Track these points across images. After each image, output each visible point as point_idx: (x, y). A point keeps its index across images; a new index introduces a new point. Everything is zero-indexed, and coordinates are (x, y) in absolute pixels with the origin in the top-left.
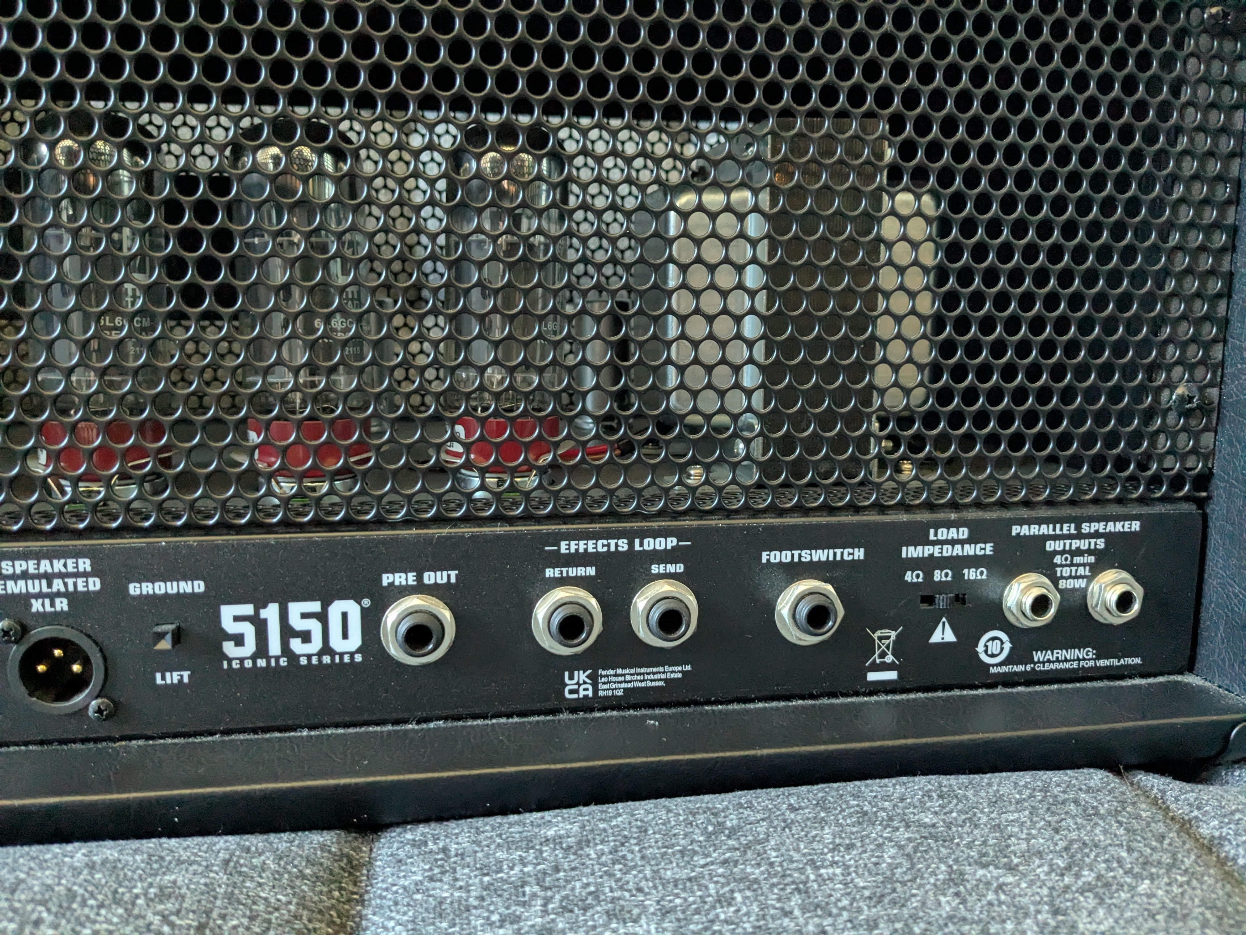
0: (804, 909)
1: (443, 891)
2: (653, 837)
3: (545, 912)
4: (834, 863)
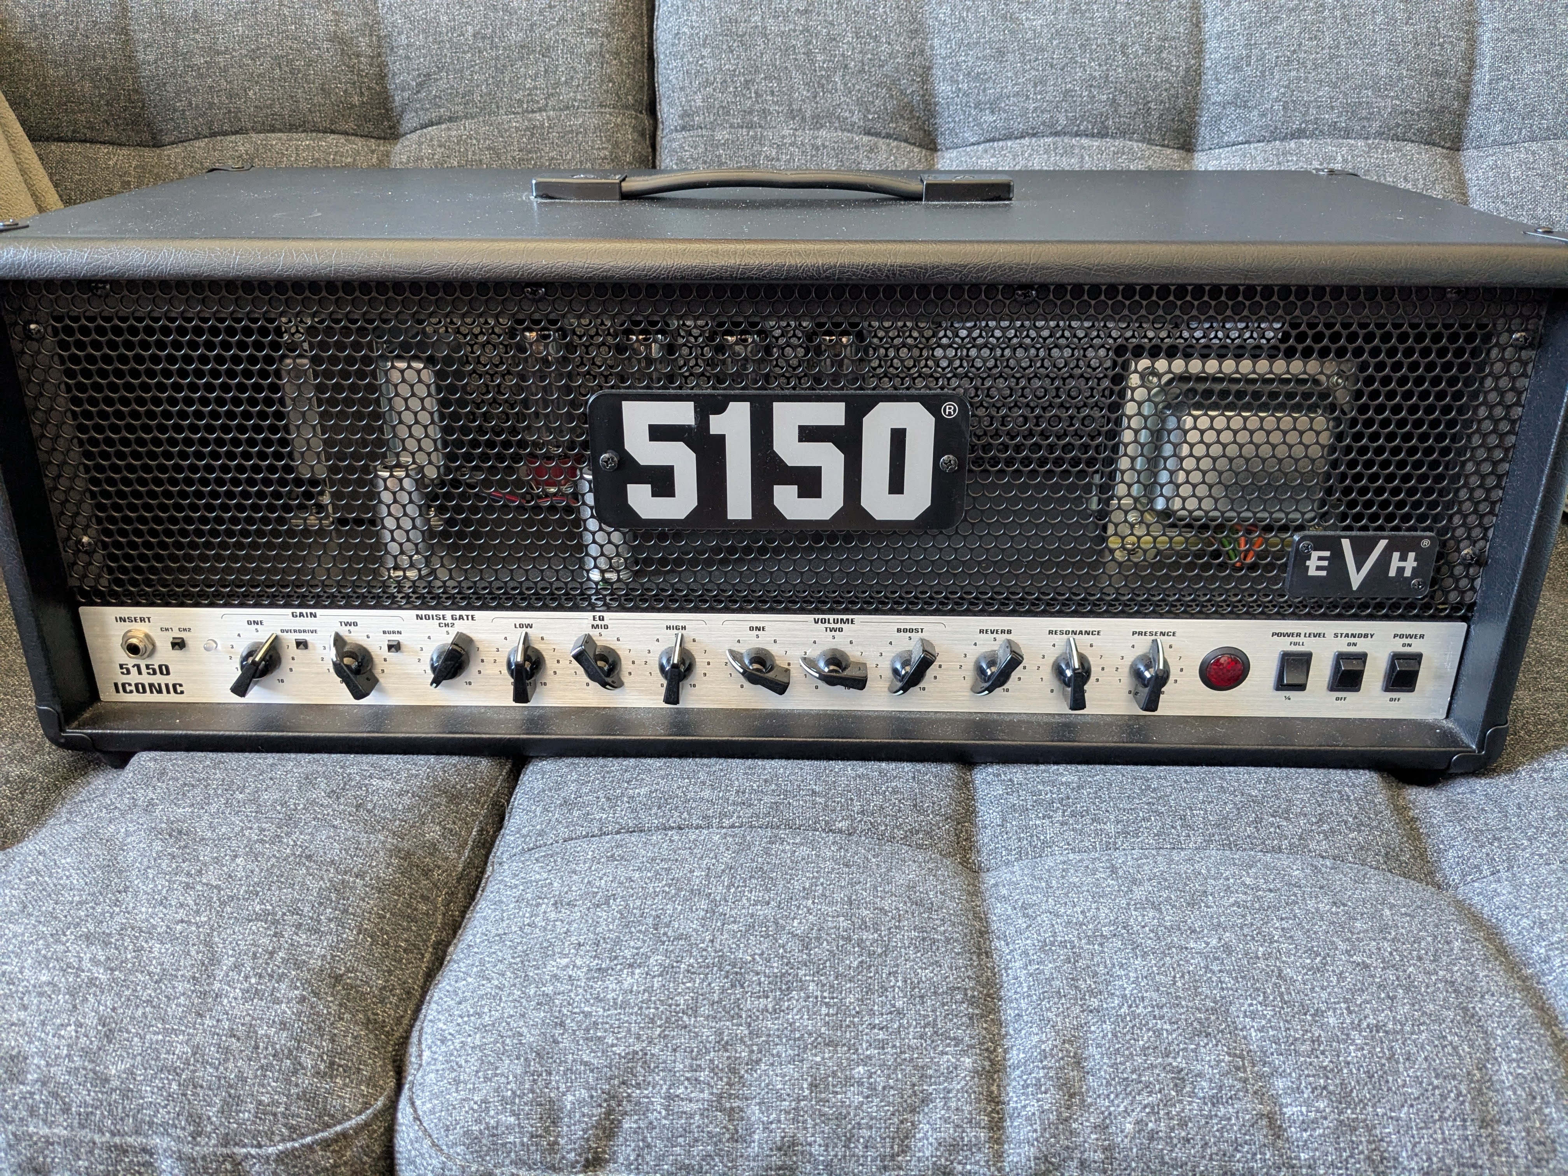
0: (1182, 826)
1: (1013, 800)
2: (1115, 789)
3: (1064, 816)
4: (1201, 809)
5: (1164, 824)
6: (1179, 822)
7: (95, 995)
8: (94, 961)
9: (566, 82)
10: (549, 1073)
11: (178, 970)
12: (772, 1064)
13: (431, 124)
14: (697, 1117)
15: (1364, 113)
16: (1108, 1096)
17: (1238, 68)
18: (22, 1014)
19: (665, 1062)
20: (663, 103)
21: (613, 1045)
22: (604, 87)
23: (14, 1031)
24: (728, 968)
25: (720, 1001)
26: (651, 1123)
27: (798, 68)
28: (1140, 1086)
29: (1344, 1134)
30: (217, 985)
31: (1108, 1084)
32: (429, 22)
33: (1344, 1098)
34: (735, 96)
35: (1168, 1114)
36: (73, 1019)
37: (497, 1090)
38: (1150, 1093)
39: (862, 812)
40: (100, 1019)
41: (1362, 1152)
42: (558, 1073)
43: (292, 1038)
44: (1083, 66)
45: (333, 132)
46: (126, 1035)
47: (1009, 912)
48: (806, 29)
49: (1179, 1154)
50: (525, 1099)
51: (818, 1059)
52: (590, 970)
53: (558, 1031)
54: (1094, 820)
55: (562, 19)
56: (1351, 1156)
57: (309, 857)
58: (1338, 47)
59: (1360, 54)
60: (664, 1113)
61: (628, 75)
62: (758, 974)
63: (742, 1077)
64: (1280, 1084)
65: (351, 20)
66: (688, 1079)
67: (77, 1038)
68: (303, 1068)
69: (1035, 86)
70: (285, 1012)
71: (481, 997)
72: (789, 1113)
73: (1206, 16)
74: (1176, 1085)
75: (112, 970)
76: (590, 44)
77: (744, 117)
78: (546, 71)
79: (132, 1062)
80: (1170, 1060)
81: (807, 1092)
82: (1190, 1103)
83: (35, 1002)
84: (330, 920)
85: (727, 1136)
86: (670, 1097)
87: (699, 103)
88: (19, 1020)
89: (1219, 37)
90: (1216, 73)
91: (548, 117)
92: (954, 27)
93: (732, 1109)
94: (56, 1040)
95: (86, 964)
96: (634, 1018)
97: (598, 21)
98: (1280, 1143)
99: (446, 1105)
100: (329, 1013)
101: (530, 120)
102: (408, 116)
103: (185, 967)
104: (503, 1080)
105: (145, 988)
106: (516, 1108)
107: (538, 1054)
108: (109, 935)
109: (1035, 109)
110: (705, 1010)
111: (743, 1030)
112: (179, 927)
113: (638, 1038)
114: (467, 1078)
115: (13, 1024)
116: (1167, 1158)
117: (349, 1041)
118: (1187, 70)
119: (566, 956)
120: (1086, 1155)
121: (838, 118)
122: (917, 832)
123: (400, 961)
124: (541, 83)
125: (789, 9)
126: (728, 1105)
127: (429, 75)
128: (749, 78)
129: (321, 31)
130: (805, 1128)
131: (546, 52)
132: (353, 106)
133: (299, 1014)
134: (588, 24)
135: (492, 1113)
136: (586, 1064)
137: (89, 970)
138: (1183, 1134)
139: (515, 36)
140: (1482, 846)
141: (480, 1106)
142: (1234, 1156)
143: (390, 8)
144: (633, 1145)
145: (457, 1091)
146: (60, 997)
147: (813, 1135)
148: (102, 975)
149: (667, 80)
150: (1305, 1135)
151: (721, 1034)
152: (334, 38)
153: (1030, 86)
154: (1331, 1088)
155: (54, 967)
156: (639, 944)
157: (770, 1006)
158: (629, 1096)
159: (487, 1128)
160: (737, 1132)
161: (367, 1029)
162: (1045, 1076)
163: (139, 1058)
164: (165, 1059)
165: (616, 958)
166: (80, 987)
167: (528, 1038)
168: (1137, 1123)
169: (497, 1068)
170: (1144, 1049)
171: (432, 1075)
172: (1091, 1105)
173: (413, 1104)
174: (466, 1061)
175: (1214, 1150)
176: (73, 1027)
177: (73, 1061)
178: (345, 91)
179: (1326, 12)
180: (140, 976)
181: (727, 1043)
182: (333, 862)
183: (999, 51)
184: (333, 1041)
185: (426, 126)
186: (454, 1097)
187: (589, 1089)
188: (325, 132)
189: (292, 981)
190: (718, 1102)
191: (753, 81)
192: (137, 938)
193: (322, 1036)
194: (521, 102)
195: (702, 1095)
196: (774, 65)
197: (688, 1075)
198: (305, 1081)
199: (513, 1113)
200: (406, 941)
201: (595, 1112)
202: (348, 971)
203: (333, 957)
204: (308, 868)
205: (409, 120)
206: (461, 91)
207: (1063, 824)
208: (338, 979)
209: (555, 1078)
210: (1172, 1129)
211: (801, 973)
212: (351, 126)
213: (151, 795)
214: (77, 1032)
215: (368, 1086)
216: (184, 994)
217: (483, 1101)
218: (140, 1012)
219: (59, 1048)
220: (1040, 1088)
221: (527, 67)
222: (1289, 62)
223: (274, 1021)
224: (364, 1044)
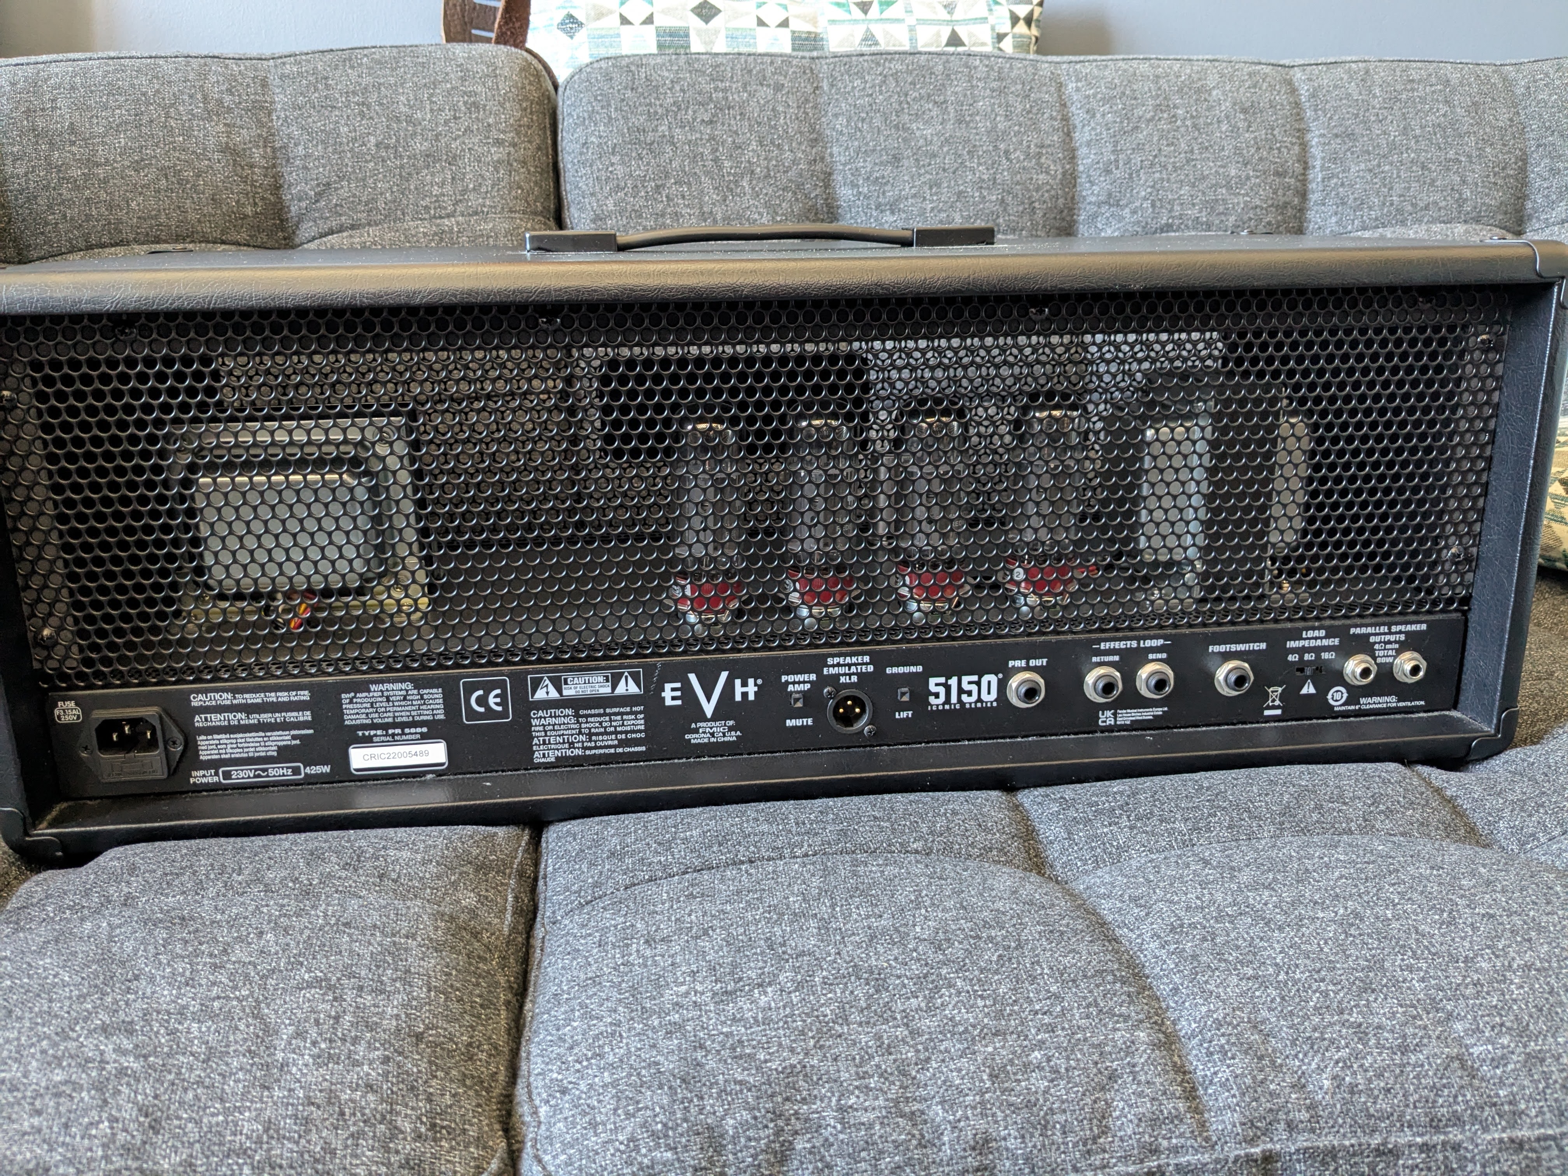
0: (1250, 818)
3: (1129, 821)
4: (1260, 801)
5: (1231, 818)
6: (1245, 815)
7: (128, 1084)
8: (118, 1050)
9: (474, 189)
10: (701, 1098)
11: (227, 1046)
12: (943, 1061)
13: (331, 232)
14: (877, 1127)
15: (1221, 209)
16: (1296, 1056)
17: (1108, 172)
18: (36, 1121)
19: (827, 1072)
20: (572, 210)
21: (766, 1061)
22: (513, 193)
23: (27, 1142)
24: (865, 976)
25: (868, 1007)
26: (827, 1140)
27: (707, 173)
28: (1326, 1043)
29: (1534, 1065)
30: (280, 1056)
31: (1294, 1043)
32: (328, 134)
33: (1522, 1032)
34: (647, 200)
35: (1362, 1066)
36: (105, 1115)
37: (644, 1125)
38: (1338, 1049)
39: (932, 833)
40: (140, 1110)
41: (1556, 1082)
42: (711, 1096)
43: (382, 1101)
44: (973, 170)
45: (223, 242)
46: (176, 1122)
47: (1119, 905)
48: (712, 138)
49: (1383, 1105)
50: (680, 1130)
51: (990, 1049)
52: (715, 994)
53: (699, 1054)
54: (1162, 821)
55: (468, 130)
56: (1547, 1087)
57: (347, 925)
58: (1192, 151)
59: (1212, 157)
60: (839, 1127)
61: (536, 183)
62: (899, 977)
63: (914, 1078)
64: (1459, 1026)
65: (244, 132)
66: (857, 1087)
67: (114, 1135)
68: (402, 1132)
69: (931, 188)
70: (368, 1074)
71: (596, 1038)
72: (975, 1108)
73: (1075, 127)
74: (1360, 1039)
75: (146, 1057)
76: (497, 153)
77: (656, 220)
78: (453, 178)
79: (188, 1151)
80: (1346, 1017)
81: (988, 1084)
82: (1380, 1054)
83: (52, 1104)
84: (394, 980)
85: (914, 1142)
86: (841, 1109)
87: (611, 207)
88: (33, 1127)
89: (1088, 144)
90: (1089, 176)
91: (458, 223)
92: (851, 136)
93: (913, 1113)
94: (86, 1141)
95: (110, 1056)
96: (781, 1032)
97: (504, 132)
98: (1476, 1082)
99: (585, 1152)
100: (420, 1072)
101: (438, 225)
102: (304, 226)
103: (236, 1042)
104: (649, 1113)
105: (191, 1069)
106: (670, 1141)
107: (683, 1081)
108: (132, 1022)
109: (932, 209)
110: (855, 1017)
111: (902, 1032)
112: (216, 1004)
113: (792, 1050)
114: (604, 1118)
115: (25, 1134)
116: (1372, 1110)
117: (448, 1100)
118: (1064, 174)
119: (683, 984)
120: (1291, 1115)
121: (748, 220)
122: (991, 849)
123: (479, 1018)
124: (448, 189)
125: (694, 120)
126: (907, 1109)
127: (328, 184)
128: (659, 183)
129: (211, 142)
130: (996, 1122)
131: (452, 160)
132: (246, 217)
133: (386, 1074)
134: (494, 134)
135: (644, 1151)
136: (740, 1083)
137: (115, 1061)
138: (1382, 1084)
139: (419, 146)
140: (1530, 816)
141: (627, 1146)
142: (1435, 1102)
143: (285, 121)
144: (811, 1167)
145: (596, 1135)
146: (84, 1094)
147: (1006, 1128)
148: (131, 1063)
149: (577, 187)
150: (1498, 1072)
151: (881, 1037)
152: (225, 149)
153: (926, 188)
154: (1508, 1024)
155: (69, 1065)
156: (761, 964)
157: (923, 1005)
158: (796, 1113)
159: (642, 1169)
160: (923, 1137)
161: (465, 1085)
162: (1228, 1042)
163: (197, 1146)
164: (230, 1142)
165: (741, 979)
166: (108, 1079)
167: (667, 1066)
168: (1334, 1078)
169: (638, 1102)
170: (1315, 1008)
171: (561, 1125)
172: (1281, 1065)
173: (540, 1161)
174: (600, 1101)
175: (1416, 1097)
176: (106, 1124)
177: (112, 1163)
178: (238, 202)
179: (1179, 123)
180: (181, 1058)
181: (889, 1046)
182: (375, 926)
183: (894, 157)
184: (429, 1100)
185: (326, 235)
186: (592, 1141)
187: (751, 1109)
188: (214, 243)
189: (369, 1043)
190: (896, 1107)
191: (663, 186)
192: (167, 1021)
193: (417, 1096)
194: (427, 208)
195: (877, 1103)
196: (683, 171)
197: (856, 1083)
198: (406, 1147)
199: (669, 1148)
200: (480, 996)
201: (762, 1135)
202: (428, 1028)
203: (407, 1015)
204: (350, 935)
205: (307, 230)
206: (364, 199)
207: (1131, 828)
208: (419, 1037)
209: (708, 1102)
210: (1370, 1081)
211: (944, 971)
212: (243, 236)
213: (126, 890)
214: (112, 1128)
215: (477, 1147)
216: (241, 1069)
217: (630, 1140)
218: (190, 1095)
219: (91, 1150)
220: (1226, 1054)
221: (433, 175)
222: (1152, 165)
223: (357, 1085)
224: (464, 1103)
